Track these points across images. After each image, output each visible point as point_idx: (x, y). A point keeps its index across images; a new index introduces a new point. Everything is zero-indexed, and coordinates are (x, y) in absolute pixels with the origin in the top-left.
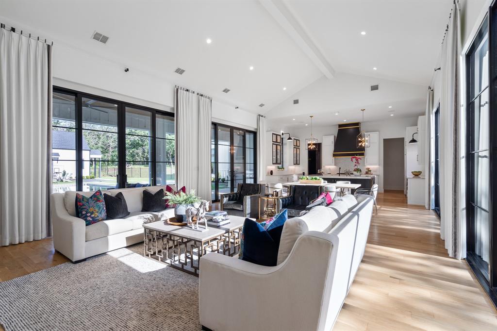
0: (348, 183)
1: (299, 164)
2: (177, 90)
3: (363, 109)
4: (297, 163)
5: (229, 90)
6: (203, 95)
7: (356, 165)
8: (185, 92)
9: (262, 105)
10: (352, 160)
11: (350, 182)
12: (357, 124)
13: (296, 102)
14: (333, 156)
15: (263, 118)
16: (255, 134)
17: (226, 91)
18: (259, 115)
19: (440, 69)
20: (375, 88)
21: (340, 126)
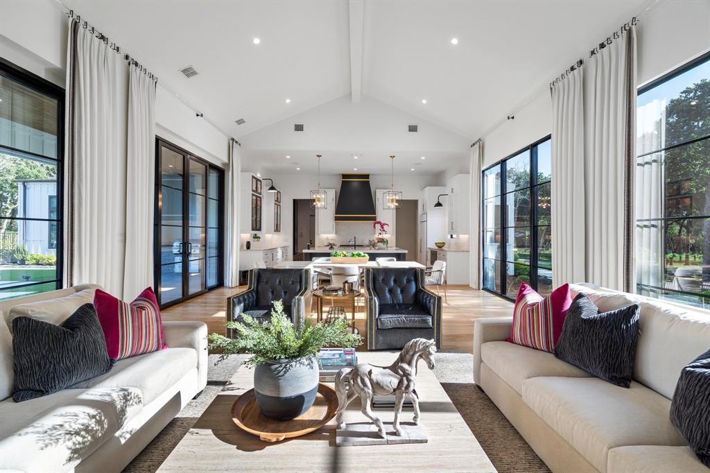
0: (393, 260)
1: (280, 231)
2: (75, 26)
3: (392, 155)
4: (277, 229)
5: (194, 73)
6: (139, 63)
7: (380, 234)
8: (97, 40)
9: (240, 122)
10: (374, 227)
11: (395, 259)
12: (367, 176)
13: (299, 128)
14: (336, 220)
15: (238, 146)
16: (221, 173)
17: (189, 72)
18: (233, 139)
19: (513, 118)
20: (413, 129)
21: (344, 176)
